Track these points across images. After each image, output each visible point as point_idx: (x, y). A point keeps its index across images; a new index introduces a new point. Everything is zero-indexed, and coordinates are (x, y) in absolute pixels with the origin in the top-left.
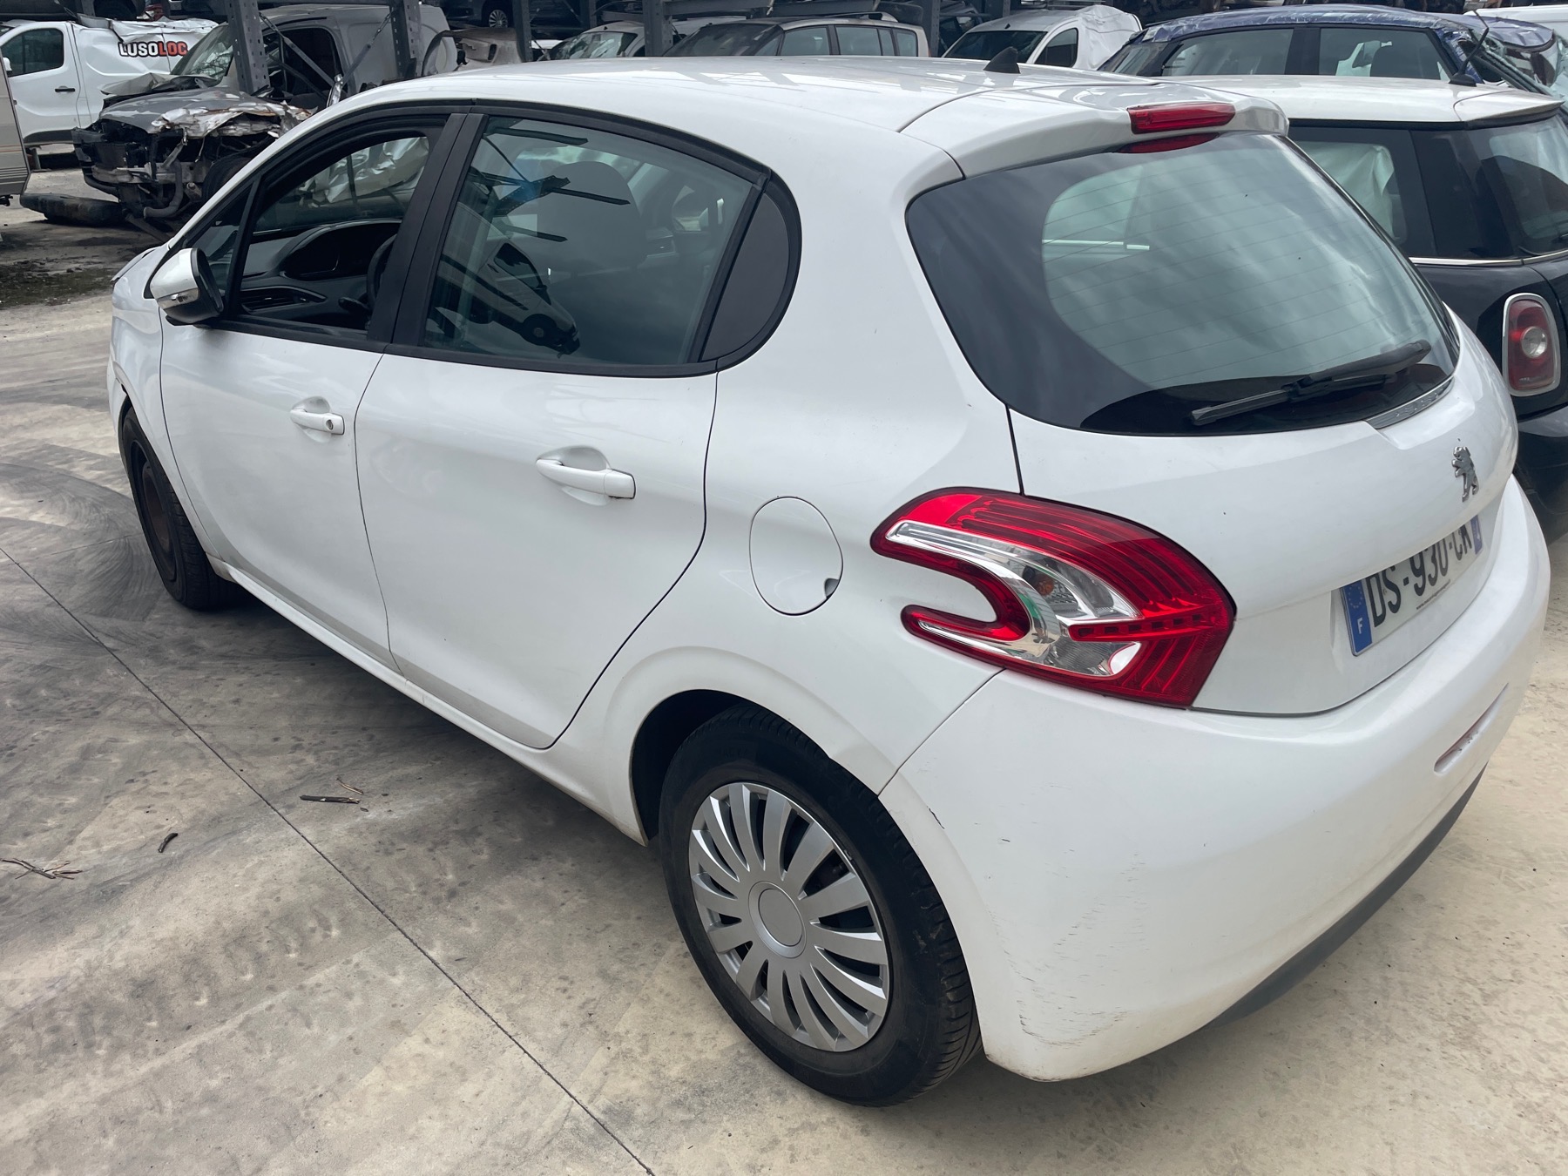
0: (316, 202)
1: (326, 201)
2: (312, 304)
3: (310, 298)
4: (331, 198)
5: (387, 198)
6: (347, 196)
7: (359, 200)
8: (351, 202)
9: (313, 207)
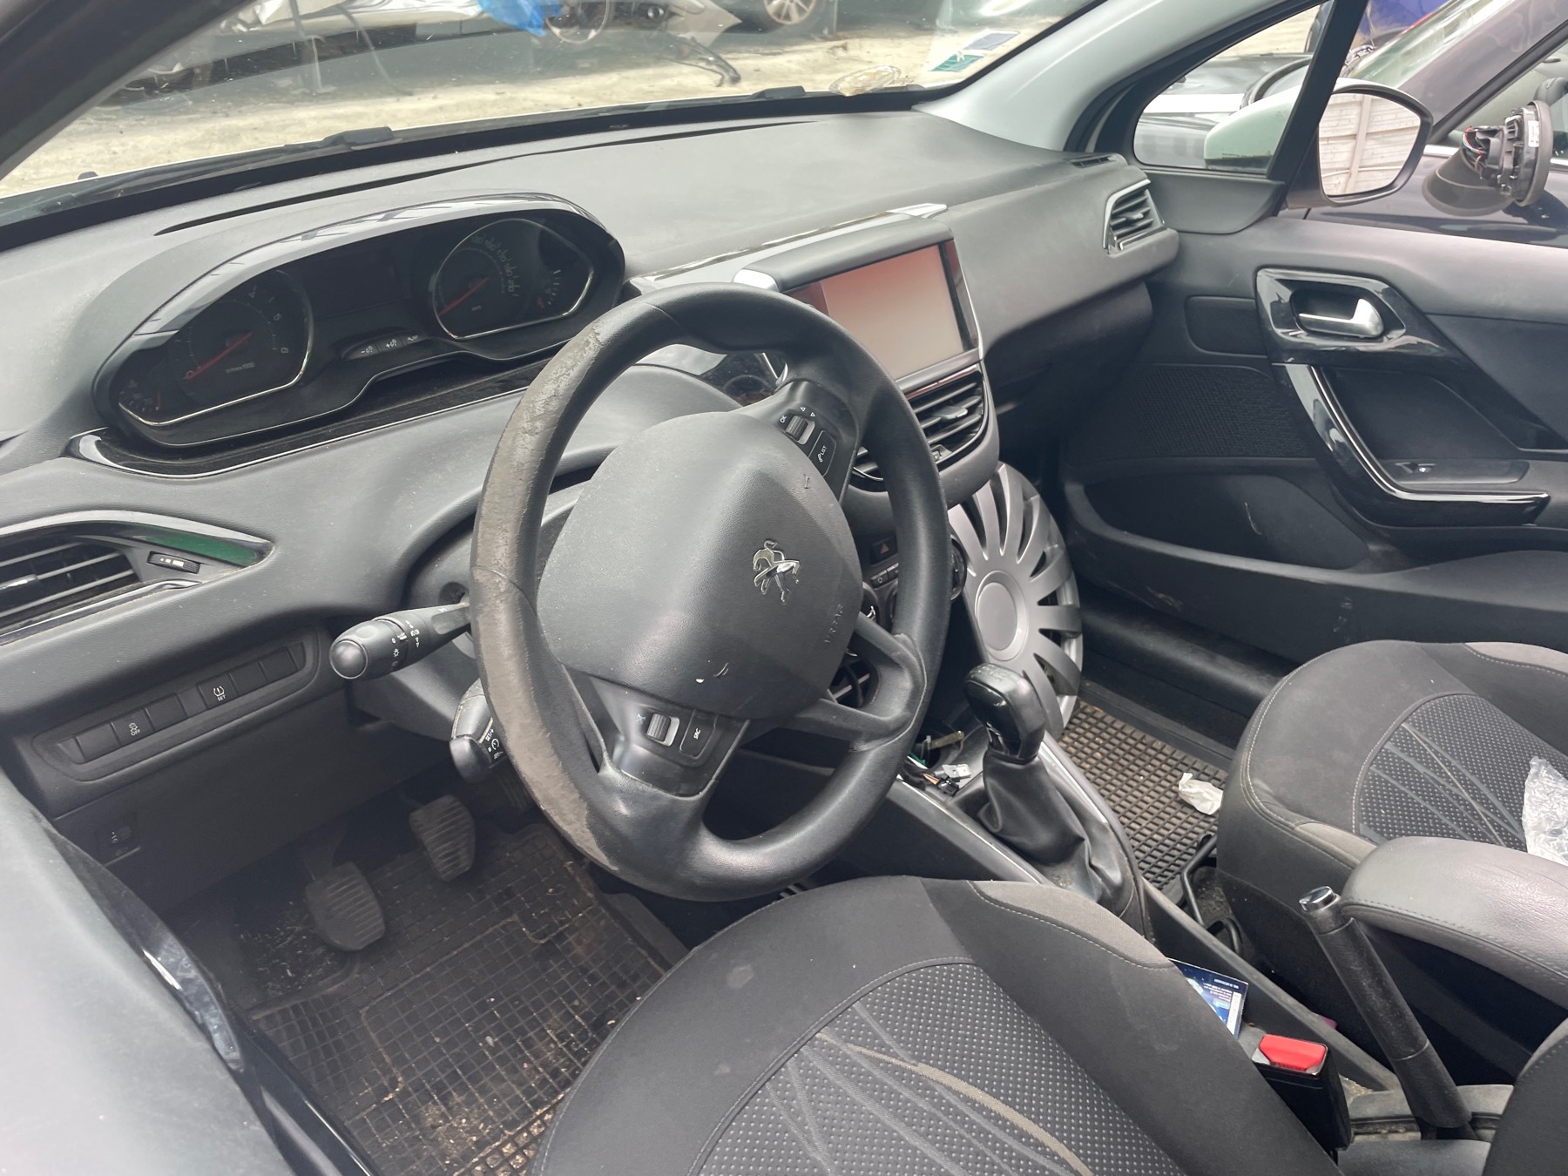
0: (244, 23)
1: (258, 22)
2: (214, 577)
3: (199, 550)
4: (264, 19)
5: (341, 18)
6: (288, 14)
7: (304, 22)
8: (292, 24)
9: (240, 31)
